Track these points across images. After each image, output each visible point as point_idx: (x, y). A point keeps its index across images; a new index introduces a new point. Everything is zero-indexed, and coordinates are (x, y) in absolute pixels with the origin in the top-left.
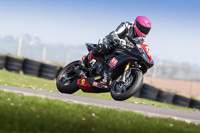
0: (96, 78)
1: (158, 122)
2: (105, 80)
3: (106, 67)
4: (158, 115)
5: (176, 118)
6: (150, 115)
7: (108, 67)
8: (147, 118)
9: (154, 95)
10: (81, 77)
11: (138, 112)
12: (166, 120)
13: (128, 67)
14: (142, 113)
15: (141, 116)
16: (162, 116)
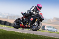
0: (26, 24)
1: (10, 32)
2: (29, 25)
3: (29, 20)
4: (10, 30)
5: (15, 31)
6: (8, 30)
7: (30, 21)
8: (7, 31)
9: (8, 24)
10: (21, 24)
11: (4, 29)
12: (13, 32)
13: (36, 20)
14: (5, 30)
15: (5, 31)
16: (11, 30)
